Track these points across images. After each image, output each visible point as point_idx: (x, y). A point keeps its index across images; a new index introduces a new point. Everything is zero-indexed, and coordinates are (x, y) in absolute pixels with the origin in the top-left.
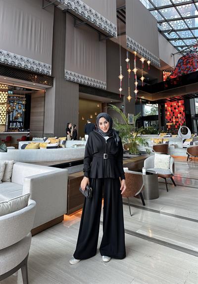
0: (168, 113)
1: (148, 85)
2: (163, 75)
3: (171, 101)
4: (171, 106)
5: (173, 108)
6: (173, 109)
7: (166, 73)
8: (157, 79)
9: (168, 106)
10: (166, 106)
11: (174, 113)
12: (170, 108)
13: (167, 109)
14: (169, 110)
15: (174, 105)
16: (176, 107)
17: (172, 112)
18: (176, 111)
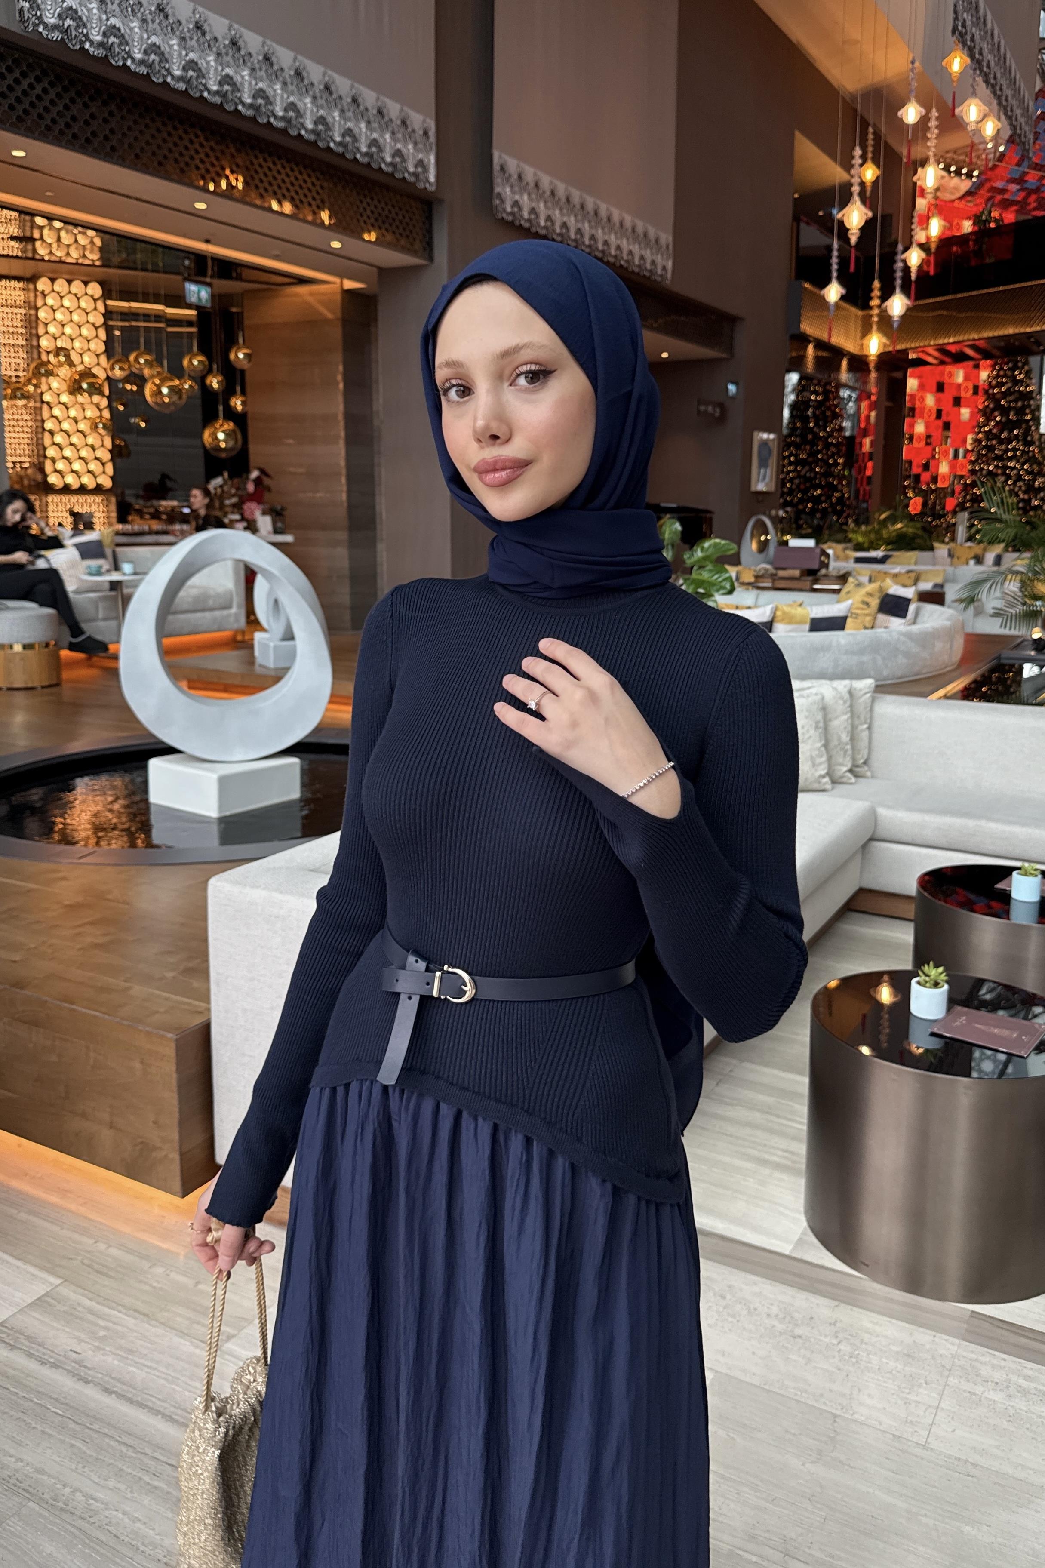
0: (920, 428)
4: (940, 388)
5: (947, 397)
6: (948, 406)
9: (922, 387)
10: (912, 384)
11: (947, 426)
12: (930, 400)
13: (918, 404)
14: (926, 411)
15: (951, 381)
16: (963, 394)
17: (940, 423)
18: (959, 414)
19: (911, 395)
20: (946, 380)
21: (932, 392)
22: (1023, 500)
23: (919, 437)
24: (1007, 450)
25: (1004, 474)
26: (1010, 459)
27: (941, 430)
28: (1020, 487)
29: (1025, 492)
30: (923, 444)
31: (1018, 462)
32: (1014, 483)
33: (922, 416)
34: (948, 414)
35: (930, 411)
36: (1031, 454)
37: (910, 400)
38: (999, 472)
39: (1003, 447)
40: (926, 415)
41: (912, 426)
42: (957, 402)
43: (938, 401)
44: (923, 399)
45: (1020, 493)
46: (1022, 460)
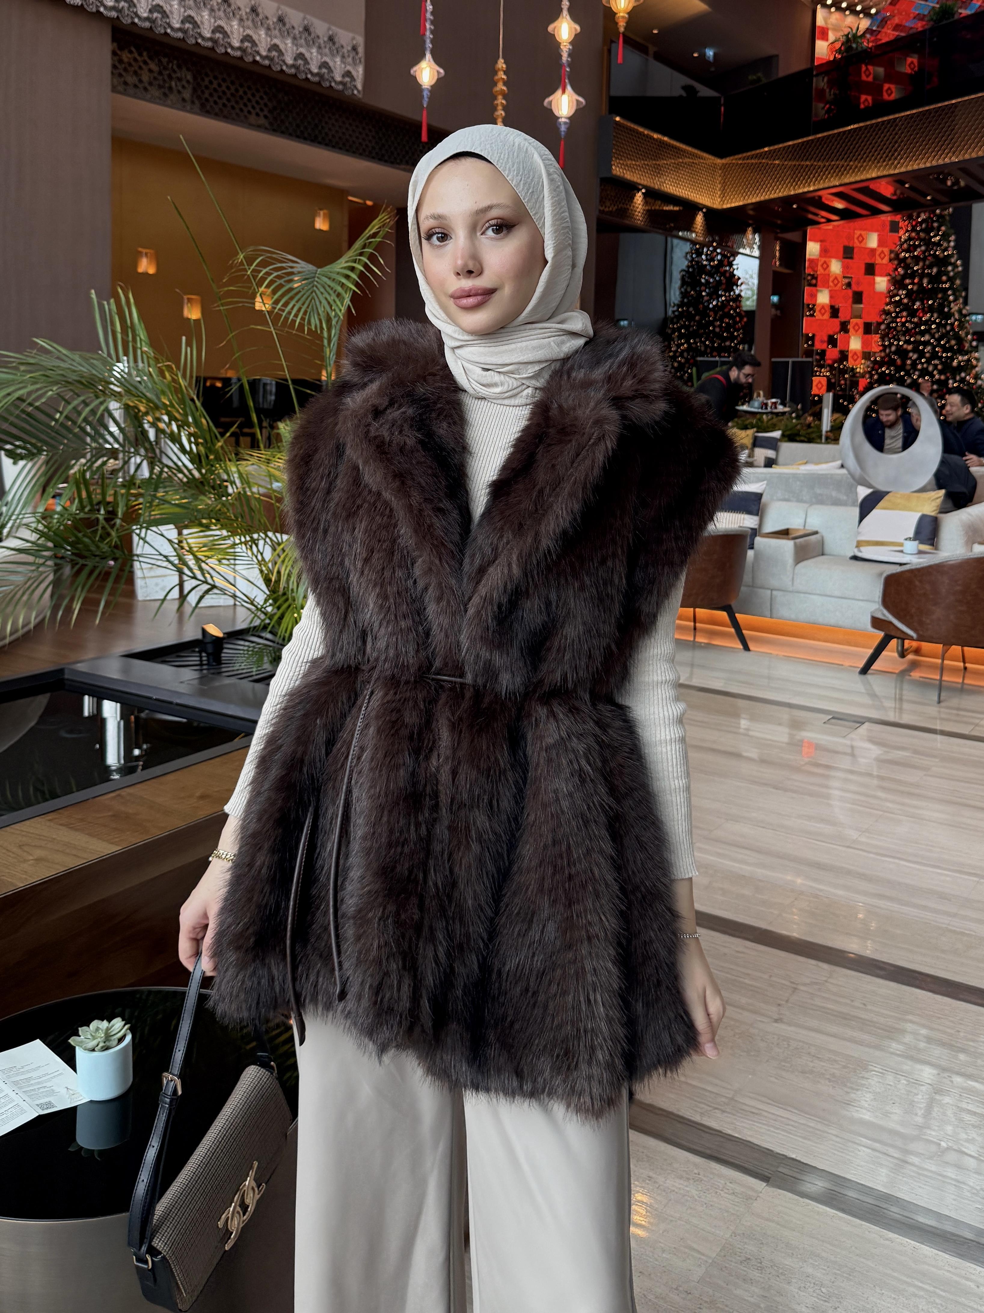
0: (823, 298)
1: (705, 92)
2: (814, 33)
3: (845, 215)
4: (848, 253)
5: (858, 264)
6: (857, 274)
7: (835, 17)
8: (769, 62)
9: (824, 251)
10: (813, 249)
11: (858, 297)
12: (836, 267)
13: (820, 271)
14: (831, 279)
15: (862, 245)
16: (878, 261)
17: (850, 293)
18: (873, 283)
19: (811, 261)
20: (857, 244)
21: (836, 257)
22: (939, 382)
23: (823, 307)
24: (921, 323)
25: (915, 350)
26: (923, 333)
27: (851, 300)
28: (935, 366)
29: (940, 373)
30: (827, 316)
31: (933, 337)
32: (928, 362)
33: (826, 285)
34: (858, 284)
35: (836, 278)
36: (948, 328)
37: (810, 267)
38: (910, 347)
39: (916, 320)
40: (831, 284)
41: (814, 296)
42: (870, 270)
43: (845, 268)
44: (827, 266)
45: (935, 372)
46: (937, 336)
